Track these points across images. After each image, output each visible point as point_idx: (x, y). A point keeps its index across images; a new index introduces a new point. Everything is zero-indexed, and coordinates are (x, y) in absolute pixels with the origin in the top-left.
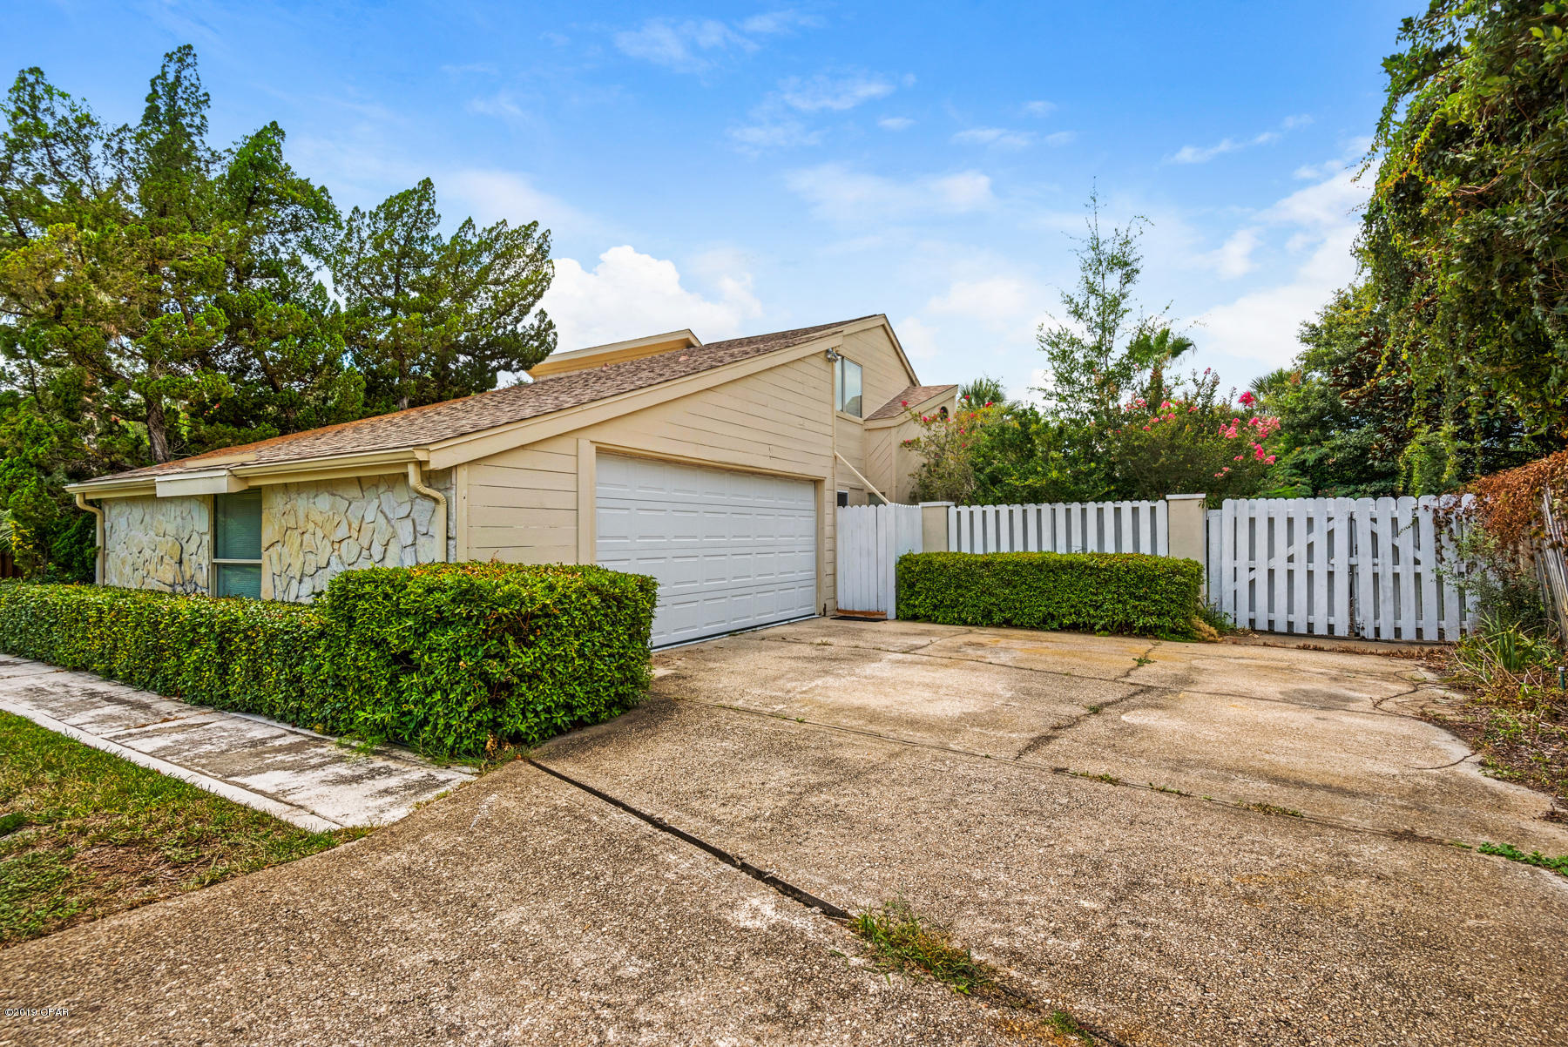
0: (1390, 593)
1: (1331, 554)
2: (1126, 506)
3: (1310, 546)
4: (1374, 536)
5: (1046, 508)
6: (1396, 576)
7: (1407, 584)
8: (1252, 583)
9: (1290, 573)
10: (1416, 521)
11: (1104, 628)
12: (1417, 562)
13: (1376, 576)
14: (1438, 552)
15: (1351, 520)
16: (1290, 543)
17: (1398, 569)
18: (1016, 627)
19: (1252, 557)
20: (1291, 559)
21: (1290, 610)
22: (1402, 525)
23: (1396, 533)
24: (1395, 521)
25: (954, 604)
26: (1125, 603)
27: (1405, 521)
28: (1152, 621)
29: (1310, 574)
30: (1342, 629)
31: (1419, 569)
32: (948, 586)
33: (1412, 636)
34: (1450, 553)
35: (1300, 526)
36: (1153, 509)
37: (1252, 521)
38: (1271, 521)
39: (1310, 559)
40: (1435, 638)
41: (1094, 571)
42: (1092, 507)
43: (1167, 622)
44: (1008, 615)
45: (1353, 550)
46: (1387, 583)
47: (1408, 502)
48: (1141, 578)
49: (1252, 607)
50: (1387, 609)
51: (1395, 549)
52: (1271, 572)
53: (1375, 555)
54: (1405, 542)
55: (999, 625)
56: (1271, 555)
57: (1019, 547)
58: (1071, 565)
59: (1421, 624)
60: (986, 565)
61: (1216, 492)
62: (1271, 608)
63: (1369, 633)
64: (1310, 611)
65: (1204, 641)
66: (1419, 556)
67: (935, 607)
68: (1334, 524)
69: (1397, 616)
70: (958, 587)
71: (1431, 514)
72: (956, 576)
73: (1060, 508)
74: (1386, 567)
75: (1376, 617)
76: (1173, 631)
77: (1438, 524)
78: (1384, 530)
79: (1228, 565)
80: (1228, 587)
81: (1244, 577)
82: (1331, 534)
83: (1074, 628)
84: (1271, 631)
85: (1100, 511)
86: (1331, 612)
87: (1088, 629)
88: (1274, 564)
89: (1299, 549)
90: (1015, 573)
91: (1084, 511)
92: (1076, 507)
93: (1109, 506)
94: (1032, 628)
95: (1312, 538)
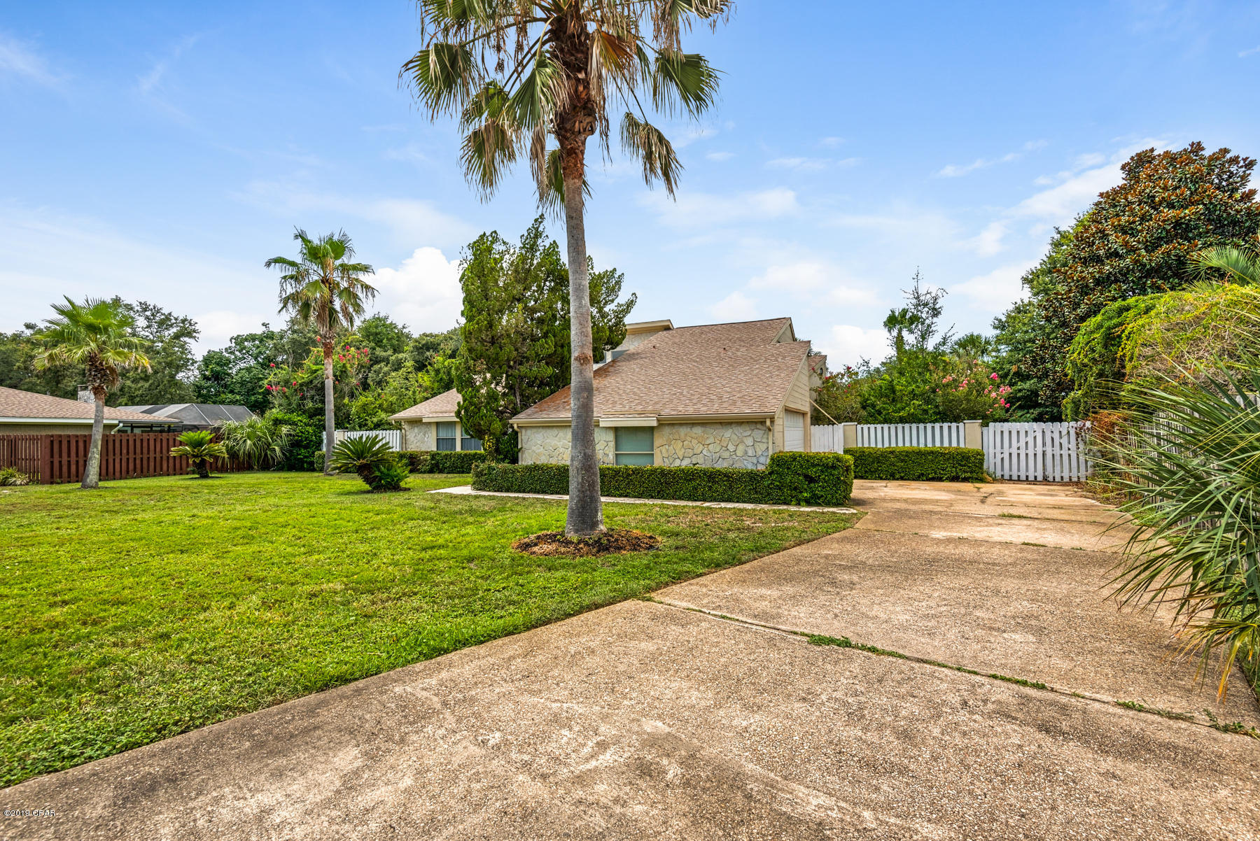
0: (1059, 462)
1: (1035, 446)
2: (946, 425)
3: (1027, 443)
4: (1053, 439)
5: (907, 426)
6: (1061, 455)
7: (1065, 458)
8: (1002, 459)
9: (1019, 454)
10: (1069, 432)
11: (947, 479)
12: (1069, 449)
13: (1053, 455)
14: (1077, 445)
15: (1043, 432)
16: (1018, 441)
17: (1062, 452)
18: (906, 480)
19: (1002, 448)
20: (1019, 448)
21: (1019, 470)
22: (1063, 434)
23: (1061, 437)
24: (1060, 432)
25: (877, 470)
26: (956, 468)
27: (1064, 432)
28: (969, 475)
29: (1027, 454)
30: (1040, 478)
31: (1070, 452)
32: (873, 462)
33: (1076, 479)
34: (1081, 446)
35: (1022, 434)
36: (958, 427)
37: (1002, 432)
38: (1010, 432)
39: (1027, 449)
40: (1068, 480)
41: (943, 454)
42: (929, 426)
43: (975, 475)
44: (902, 475)
45: (1044, 444)
46: (1057, 458)
47: (1065, 424)
48: (963, 457)
49: (1002, 469)
50: (1058, 468)
51: (1061, 444)
52: (1010, 454)
53: (1053, 447)
54: (1064, 441)
55: (897, 479)
56: (1010, 447)
57: (907, 444)
58: (932, 452)
59: (1071, 474)
60: (892, 452)
61: (986, 420)
62: (1011, 470)
63: (1051, 479)
64: (1027, 470)
65: (988, 483)
66: (1070, 446)
67: (866, 472)
68: (1037, 434)
69: (1062, 472)
70: (879, 462)
71: (1074, 429)
72: (877, 458)
73: (914, 426)
74: (1057, 451)
75: (1054, 472)
76: (976, 479)
77: (1077, 434)
78: (1056, 436)
79: (992, 451)
80: (992, 461)
81: (999, 457)
82: (1035, 437)
83: (933, 479)
84: (1011, 479)
85: (933, 427)
86: (1035, 471)
87: (940, 480)
88: (1011, 451)
89: (1022, 444)
90: (907, 456)
91: (925, 427)
92: (921, 426)
93: (937, 426)
94: (914, 480)
95: (1028, 439)
